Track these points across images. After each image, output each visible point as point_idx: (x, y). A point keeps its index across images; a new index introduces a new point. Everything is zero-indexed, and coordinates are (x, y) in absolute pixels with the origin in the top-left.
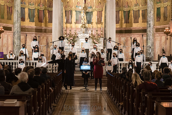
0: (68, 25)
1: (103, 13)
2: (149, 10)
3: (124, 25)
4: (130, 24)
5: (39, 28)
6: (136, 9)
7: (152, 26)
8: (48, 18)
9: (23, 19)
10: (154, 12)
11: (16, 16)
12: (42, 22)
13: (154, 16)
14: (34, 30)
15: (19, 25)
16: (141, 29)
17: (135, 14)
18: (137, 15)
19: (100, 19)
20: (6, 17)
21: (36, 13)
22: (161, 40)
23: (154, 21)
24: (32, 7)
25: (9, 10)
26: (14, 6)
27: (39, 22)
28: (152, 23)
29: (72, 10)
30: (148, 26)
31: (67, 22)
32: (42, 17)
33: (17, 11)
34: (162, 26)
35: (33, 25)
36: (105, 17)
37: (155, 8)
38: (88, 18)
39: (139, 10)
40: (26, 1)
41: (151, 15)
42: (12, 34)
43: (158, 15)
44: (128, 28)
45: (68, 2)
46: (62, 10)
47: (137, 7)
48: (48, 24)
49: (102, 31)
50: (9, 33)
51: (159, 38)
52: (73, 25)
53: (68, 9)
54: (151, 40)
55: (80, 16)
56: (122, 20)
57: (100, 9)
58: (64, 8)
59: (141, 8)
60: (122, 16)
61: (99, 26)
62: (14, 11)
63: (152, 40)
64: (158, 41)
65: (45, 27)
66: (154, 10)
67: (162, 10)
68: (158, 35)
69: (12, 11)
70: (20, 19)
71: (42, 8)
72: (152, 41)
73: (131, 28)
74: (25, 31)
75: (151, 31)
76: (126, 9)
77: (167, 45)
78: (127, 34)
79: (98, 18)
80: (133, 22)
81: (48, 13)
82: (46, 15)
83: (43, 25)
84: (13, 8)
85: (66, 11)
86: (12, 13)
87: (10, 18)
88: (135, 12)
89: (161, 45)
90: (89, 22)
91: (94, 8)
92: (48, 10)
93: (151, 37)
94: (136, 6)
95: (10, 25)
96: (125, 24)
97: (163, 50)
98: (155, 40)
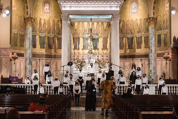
0: (76, 51)
1: (108, 39)
2: (150, 36)
3: (128, 51)
4: (133, 49)
5: (49, 54)
6: (139, 35)
7: (153, 51)
8: (57, 45)
9: (34, 46)
10: (155, 38)
11: (28, 43)
12: (52, 48)
13: (155, 42)
14: (45, 56)
15: (31, 51)
16: (144, 54)
17: (138, 41)
18: (140, 42)
19: (105, 45)
20: (19, 44)
21: (46, 41)
22: (162, 65)
23: (155, 47)
24: (43, 35)
25: (22, 38)
26: (26, 34)
27: (49, 48)
28: (153, 48)
29: (79, 37)
30: (150, 51)
31: (75, 48)
32: (52, 44)
33: (29, 39)
34: (162, 52)
35: (43, 51)
36: (110, 43)
37: (156, 34)
38: (94, 44)
39: (141, 37)
40: (37, 29)
41: (153, 41)
42: (24, 60)
43: (159, 42)
44: (132, 54)
45: (75, 30)
46: (70, 37)
47: (140, 34)
48: (58, 50)
49: (108, 57)
50: (22, 59)
51: (160, 63)
52: (81, 51)
53: (76, 36)
54: (153, 64)
55: (87, 43)
56: (126, 46)
57: (105, 36)
58: (72, 35)
59: (143, 34)
60: (126, 42)
61: (105, 51)
62: (26, 38)
64: (159, 65)
65: (54, 53)
66: (155, 36)
67: (162, 37)
68: (159, 59)
69: (24, 39)
70: (31, 46)
71: (52, 35)
72: (154, 65)
73: (135, 53)
74: (36, 57)
75: (152, 56)
76: (129, 36)
77: (167, 68)
78: (130, 59)
79: (104, 44)
80: (136, 48)
81: (57, 40)
82: (55, 42)
83: (53, 51)
84: (25, 36)
85: (74, 38)
86: (24, 40)
87: (22, 45)
88: (138, 38)
89: (162, 69)
90: (95, 48)
91: (100, 35)
92: (57, 37)
93: (153, 62)
94: (139, 32)
95: (23, 52)
97: (164, 74)
98: (156, 64)
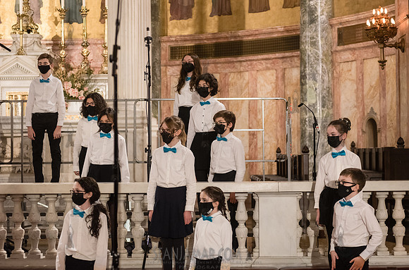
3: (212, 25)
4: (234, 16)
7: (322, 17)
16: (280, 35)
22: (360, 80)
28: (320, 4)
30: (307, 18)
44: (227, 36)
51: (354, 72)
54: (319, 78)
56: (202, 4)
63: (326, 78)
64: (348, 83)
68: (347, 55)
72: (326, 85)
73: (240, 33)
75: (318, 40)
77: (388, 97)
78: (223, 60)
80: (247, 8)
89: (361, 100)
93: (319, 69)
96: (216, 17)
97: (372, 122)
98: (335, 79)
